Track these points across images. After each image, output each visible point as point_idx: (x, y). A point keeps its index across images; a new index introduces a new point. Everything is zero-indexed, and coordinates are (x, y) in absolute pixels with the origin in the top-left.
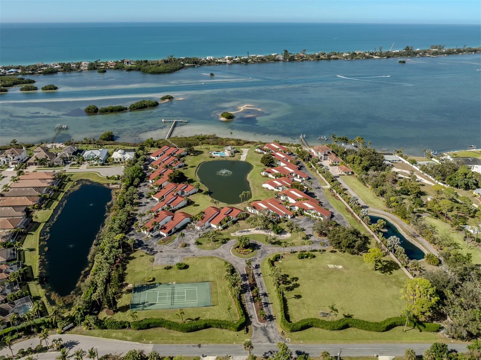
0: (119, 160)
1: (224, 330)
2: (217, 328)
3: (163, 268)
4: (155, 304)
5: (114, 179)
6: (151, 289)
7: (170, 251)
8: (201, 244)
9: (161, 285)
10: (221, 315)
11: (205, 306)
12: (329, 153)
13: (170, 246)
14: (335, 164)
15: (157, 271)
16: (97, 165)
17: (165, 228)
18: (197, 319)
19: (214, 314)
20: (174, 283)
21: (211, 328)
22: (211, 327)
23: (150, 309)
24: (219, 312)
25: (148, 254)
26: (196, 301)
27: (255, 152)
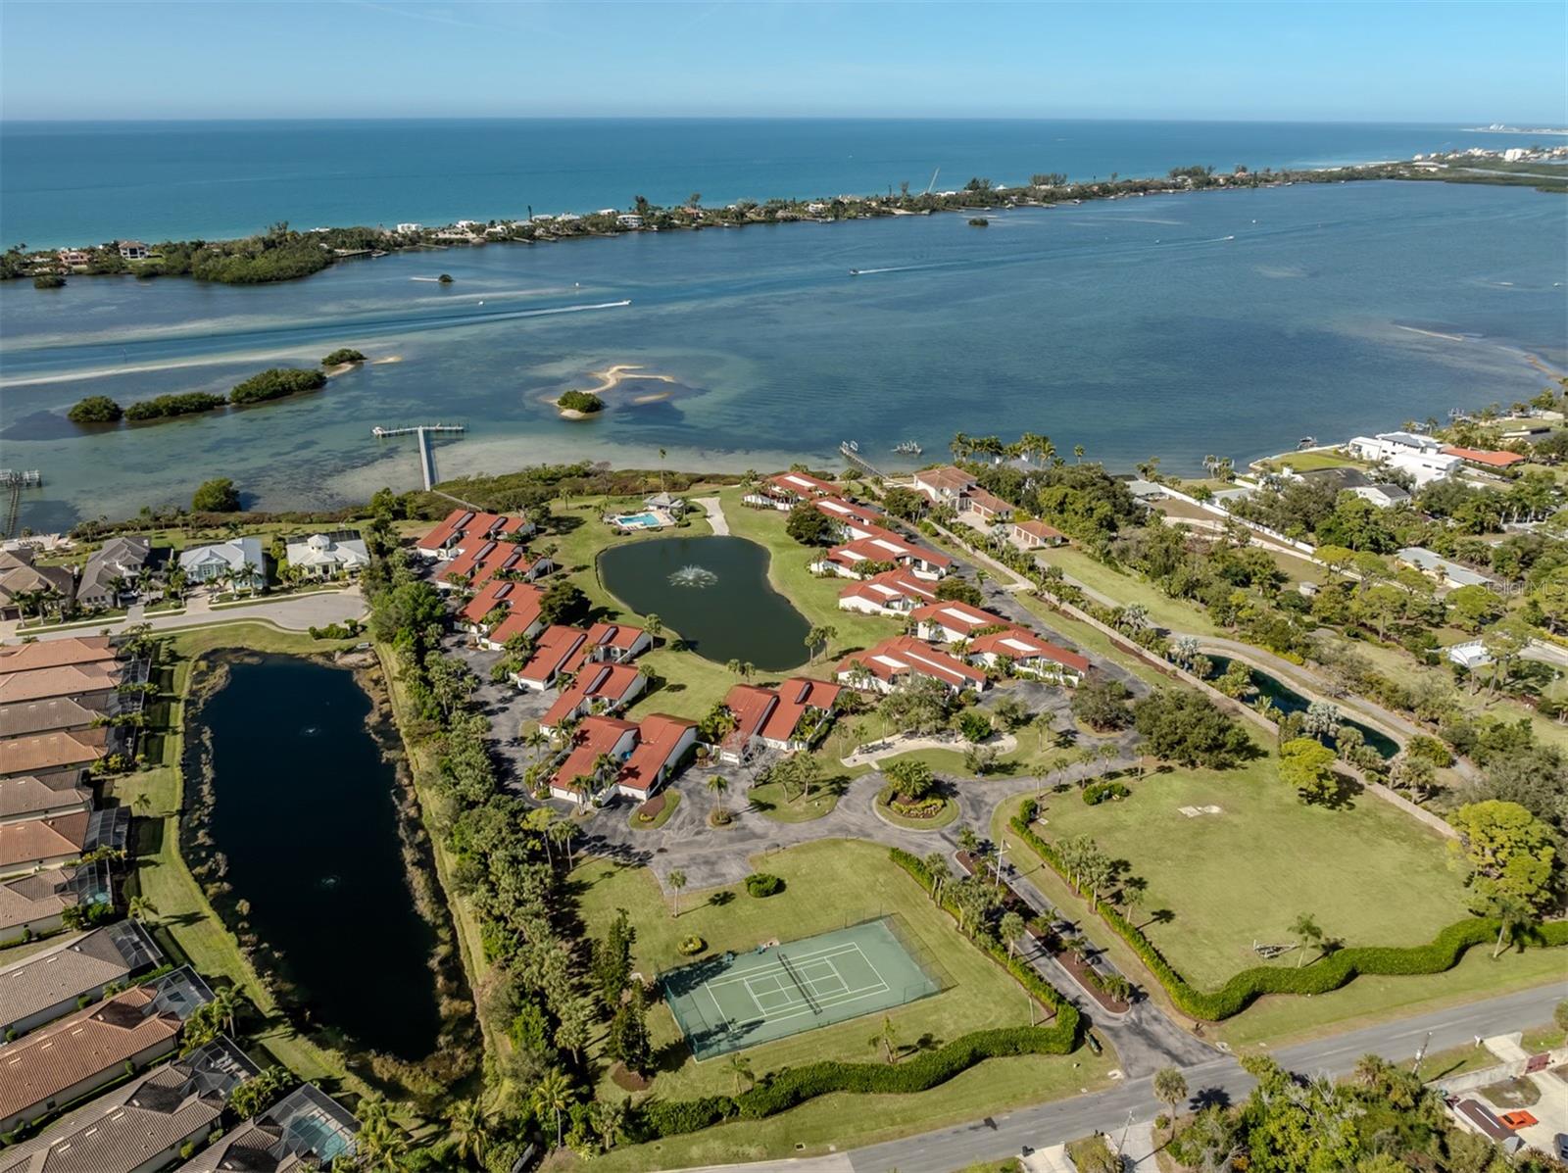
0: (319, 572)
1: (1028, 1059)
2: (1005, 1055)
3: (706, 901)
4: (763, 1021)
5: (342, 634)
6: (713, 976)
7: (688, 844)
8: (772, 807)
9: (738, 957)
10: (987, 1013)
11: (925, 997)
12: (970, 488)
13: (680, 828)
14: (999, 519)
15: (693, 915)
16: (243, 595)
17: (633, 773)
18: (926, 1042)
19: (965, 1016)
20: (776, 943)
21: (985, 1061)
22: (985, 1057)
23: (760, 1042)
24: (973, 1005)
25: (624, 866)
26: (884, 987)
27: (748, 505)
